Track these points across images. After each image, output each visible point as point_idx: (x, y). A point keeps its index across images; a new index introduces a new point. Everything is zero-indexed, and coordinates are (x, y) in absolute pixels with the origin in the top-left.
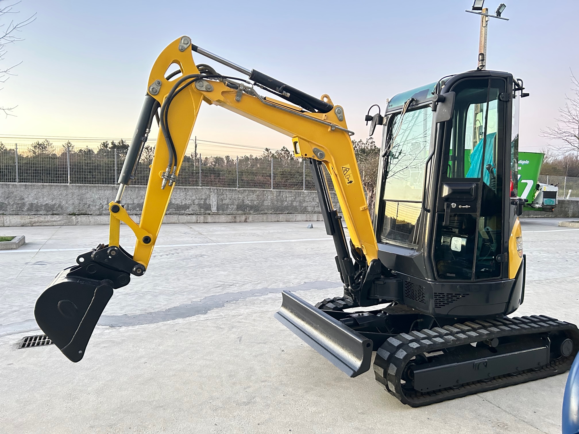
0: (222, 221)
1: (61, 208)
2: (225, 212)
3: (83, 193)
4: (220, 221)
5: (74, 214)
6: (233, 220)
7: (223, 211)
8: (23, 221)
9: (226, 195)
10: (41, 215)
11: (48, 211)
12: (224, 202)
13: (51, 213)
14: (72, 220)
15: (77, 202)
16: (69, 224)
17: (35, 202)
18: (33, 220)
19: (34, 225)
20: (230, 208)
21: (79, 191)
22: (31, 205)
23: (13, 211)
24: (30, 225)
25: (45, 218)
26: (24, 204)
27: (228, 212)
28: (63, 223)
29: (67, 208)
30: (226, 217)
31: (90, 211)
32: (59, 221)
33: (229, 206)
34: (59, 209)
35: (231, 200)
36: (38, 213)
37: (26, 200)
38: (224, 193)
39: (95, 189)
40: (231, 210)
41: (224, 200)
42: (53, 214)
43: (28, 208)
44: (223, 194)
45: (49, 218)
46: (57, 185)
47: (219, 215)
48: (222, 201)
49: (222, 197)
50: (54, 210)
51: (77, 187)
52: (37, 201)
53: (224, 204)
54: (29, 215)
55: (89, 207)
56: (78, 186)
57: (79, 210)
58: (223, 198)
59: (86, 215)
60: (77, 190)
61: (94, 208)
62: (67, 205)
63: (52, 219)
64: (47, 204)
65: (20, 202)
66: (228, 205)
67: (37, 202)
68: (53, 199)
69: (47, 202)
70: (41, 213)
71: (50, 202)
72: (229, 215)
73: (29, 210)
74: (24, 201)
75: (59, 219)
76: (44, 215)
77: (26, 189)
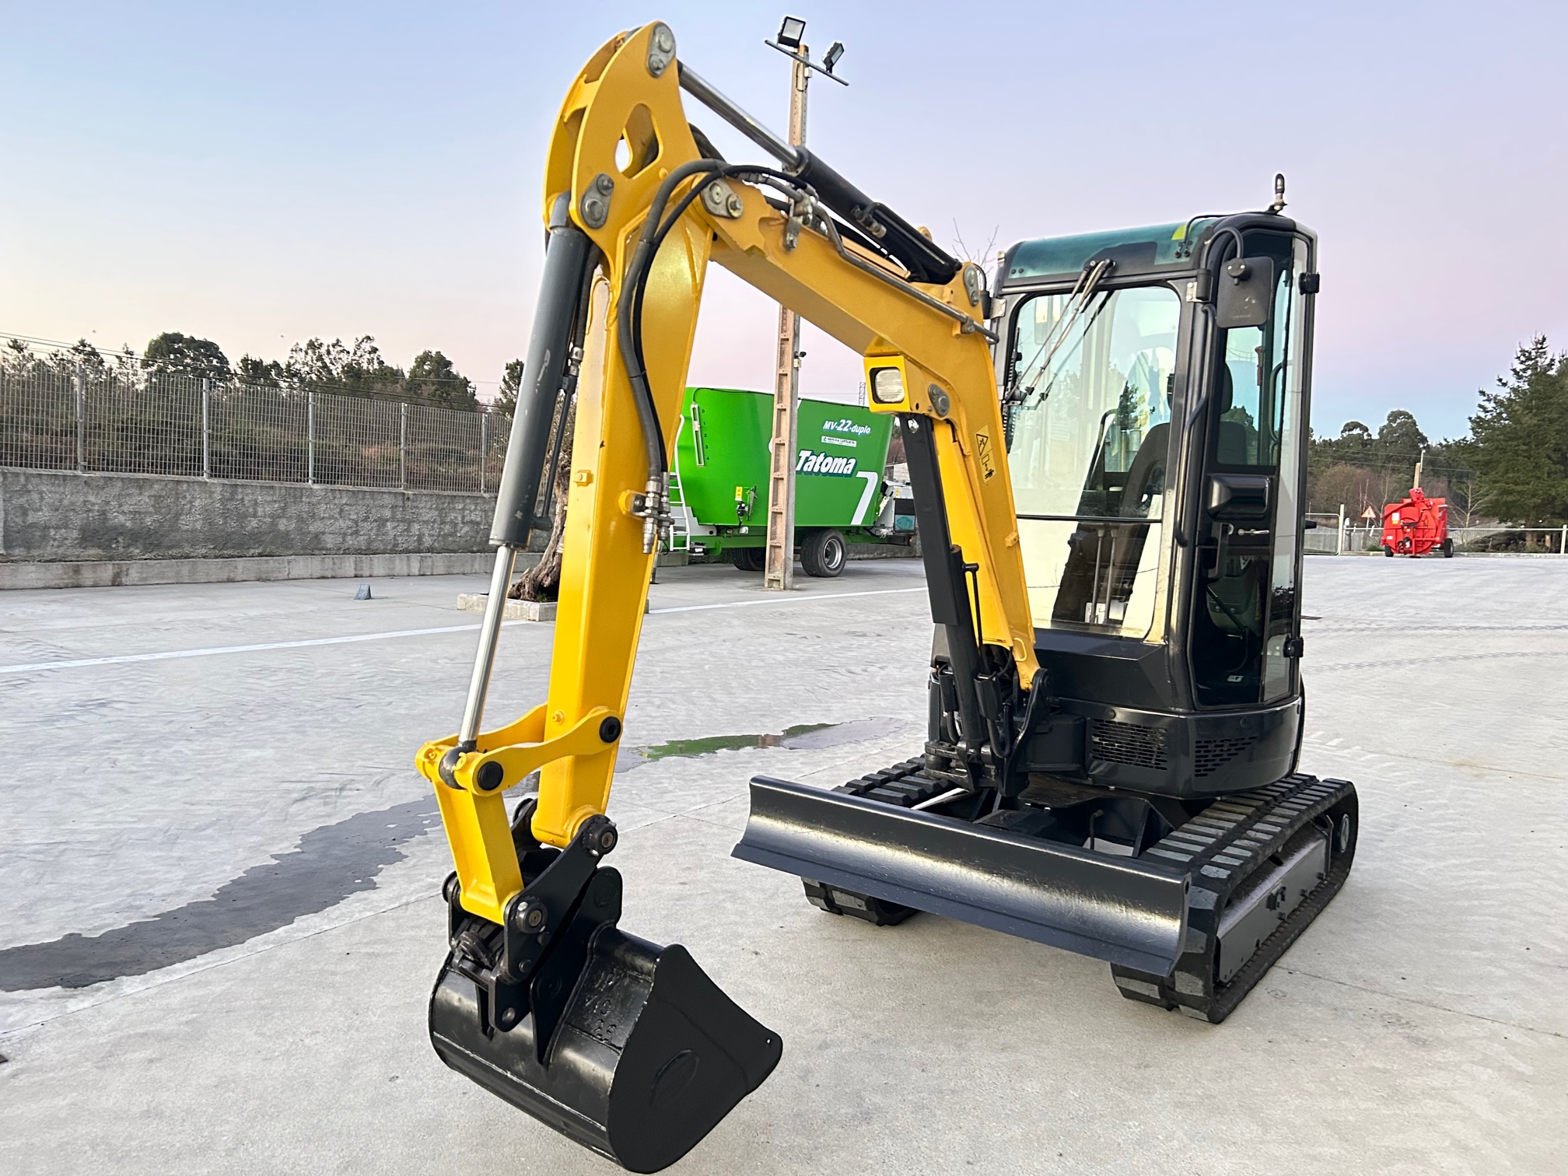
0: (26, 584)
2: (35, 552)
4: (20, 583)
6: (70, 578)
7: (29, 548)
9: (41, 493)
12: (30, 519)
20: (55, 540)
27: (49, 551)
30: (43, 569)
33: (52, 532)
35: (57, 510)
38: (30, 487)
40: (59, 547)
41: (30, 513)
44: (29, 492)
47: (12, 561)
48: (25, 513)
49: (23, 500)
53: (33, 525)
58: (26, 506)
66: (46, 528)
72: (50, 561)
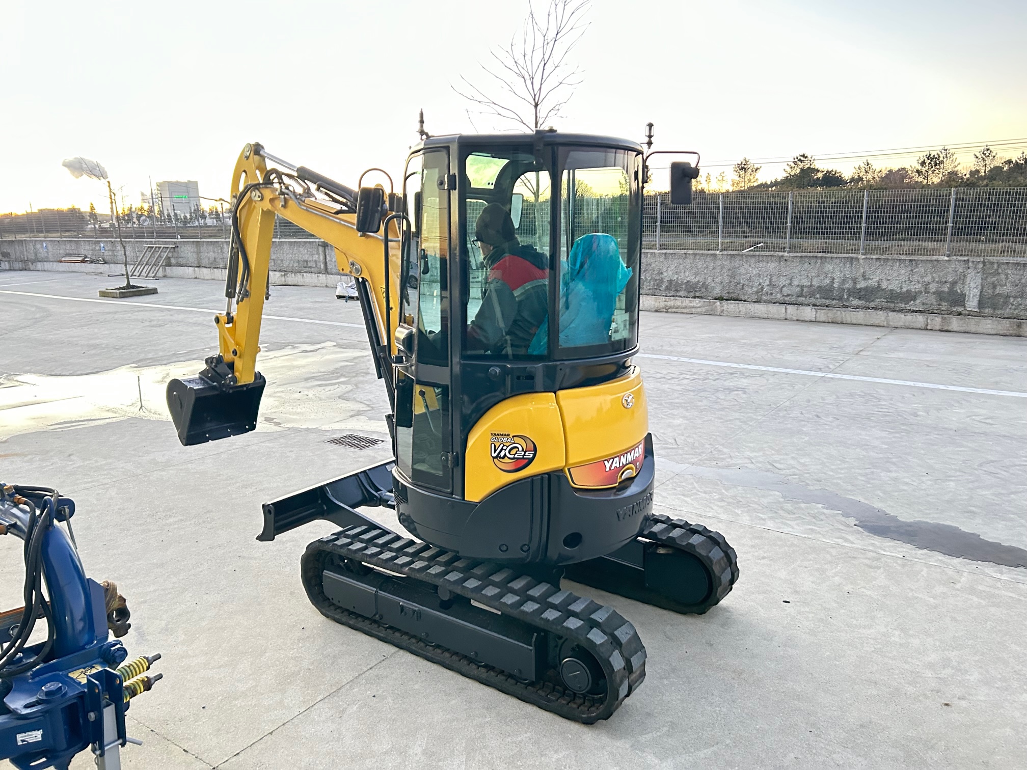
0: (985, 331)
1: (706, 289)
2: (998, 312)
3: (736, 266)
4: (980, 330)
5: (721, 299)
6: (1014, 330)
7: (994, 309)
8: (657, 305)
9: (1007, 275)
10: (681, 297)
11: (689, 292)
12: (997, 291)
13: (692, 294)
14: (716, 307)
15: (726, 280)
16: (711, 313)
17: (675, 278)
18: (669, 304)
19: (670, 310)
20: (1013, 305)
21: (731, 262)
22: (671, 281)
23: (650, 289)
24: (665, 310)
25: (682, 302)
26: (662, 280)
27: (1008, 311)
28: (704, 311)
29: (713, 288)
30: (996, 323)
31: (744, 294)
32: (699, 307)
33: (1012, 300)
34: (703, 290)
35: (1017, 286)
36: (678, 294)
37: (665, 274)
38: (1000, 271)
39: (753, 260)
40: (1015, 309)
41: (998, 287)
42: (695, 297)
43: (667, 286)
44: (999, 274)
45: (687, 302)
46: (702, 254)
47: (983, 316)
48: (994, 287)
49: (994, 279)
50: (696, 291)
51: (729, 257)
52: (677, 276)
53: (999, 295)
54: (666, 296)
55: (743, 289)
56: (730, 255)
57: (728, 293)
58: (996, 282)
59: (737, 300)
60: (728, 262)
61: (750, 291)
62: (713, 285)
63: (691, 304)
64: (688, 281)
65: (658, 278)
66: (1008, 297)
67: (677, 278)
68: (696, 274)
69: (688, 279)
70: (681, 293)
71: (693, 279)
72: (1008, 318)
73: (668, 289)
74: (662, 276)
75: (698, 305)
76: (684, 297)
77: (665, 259)
